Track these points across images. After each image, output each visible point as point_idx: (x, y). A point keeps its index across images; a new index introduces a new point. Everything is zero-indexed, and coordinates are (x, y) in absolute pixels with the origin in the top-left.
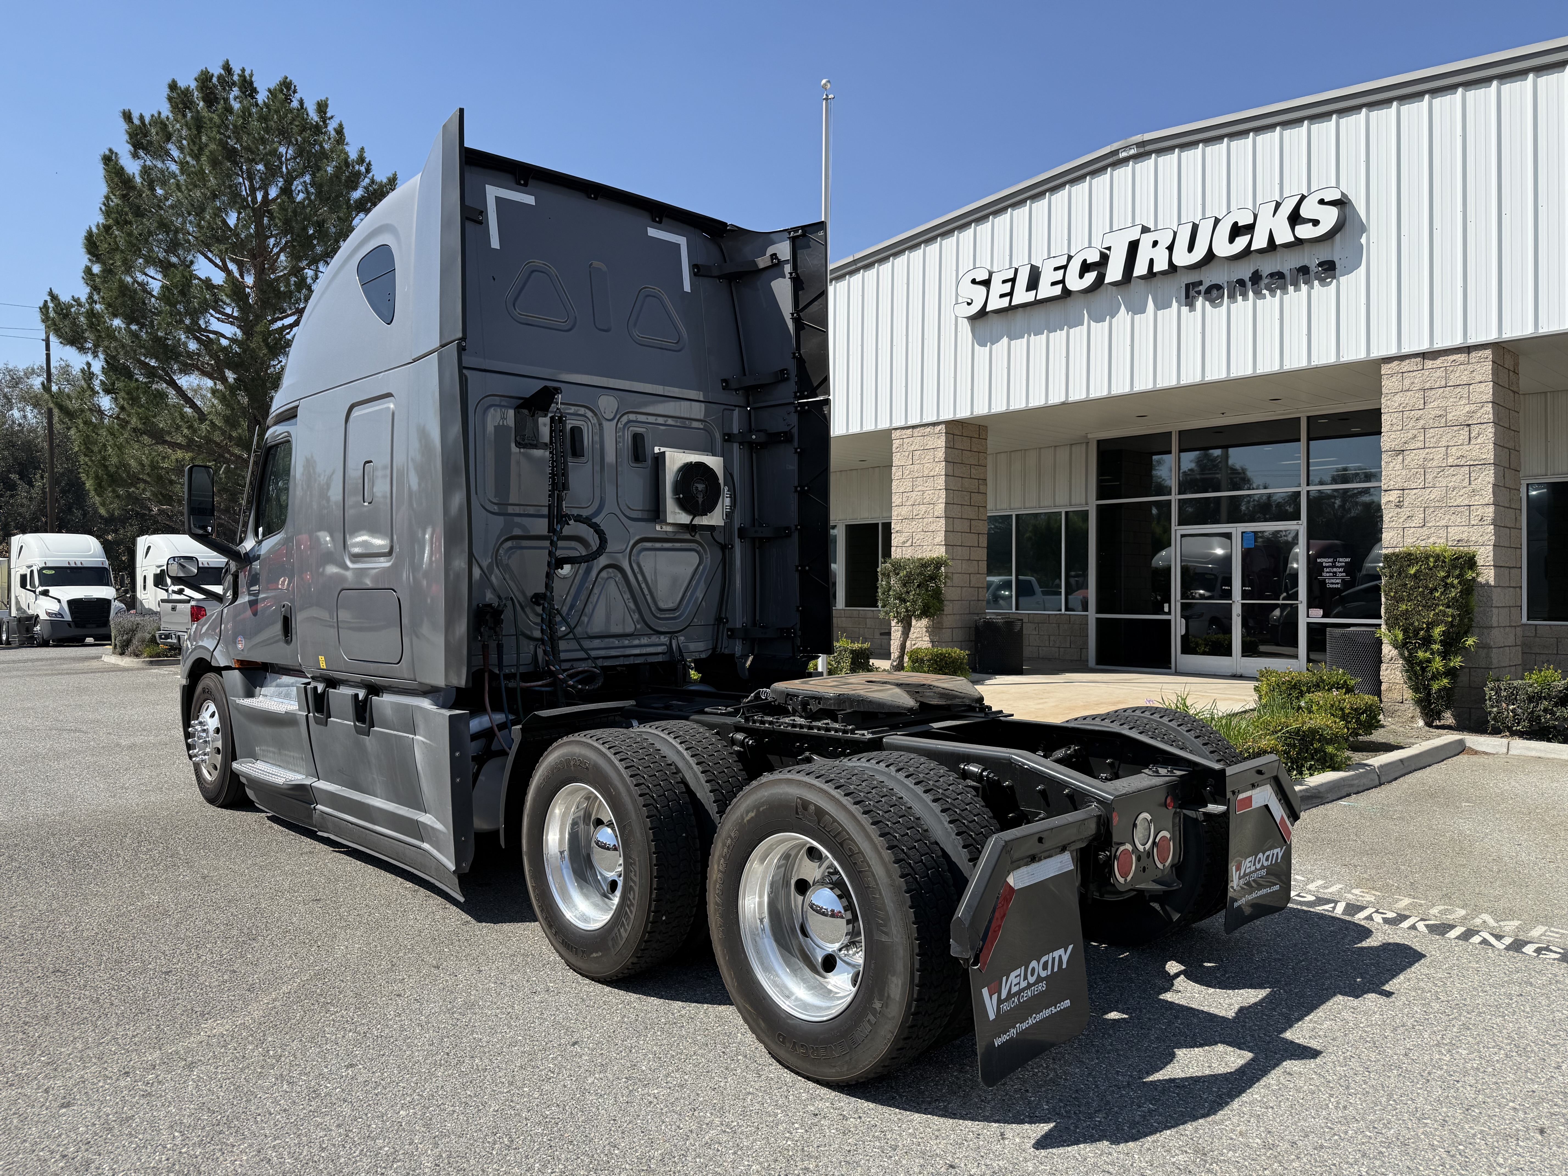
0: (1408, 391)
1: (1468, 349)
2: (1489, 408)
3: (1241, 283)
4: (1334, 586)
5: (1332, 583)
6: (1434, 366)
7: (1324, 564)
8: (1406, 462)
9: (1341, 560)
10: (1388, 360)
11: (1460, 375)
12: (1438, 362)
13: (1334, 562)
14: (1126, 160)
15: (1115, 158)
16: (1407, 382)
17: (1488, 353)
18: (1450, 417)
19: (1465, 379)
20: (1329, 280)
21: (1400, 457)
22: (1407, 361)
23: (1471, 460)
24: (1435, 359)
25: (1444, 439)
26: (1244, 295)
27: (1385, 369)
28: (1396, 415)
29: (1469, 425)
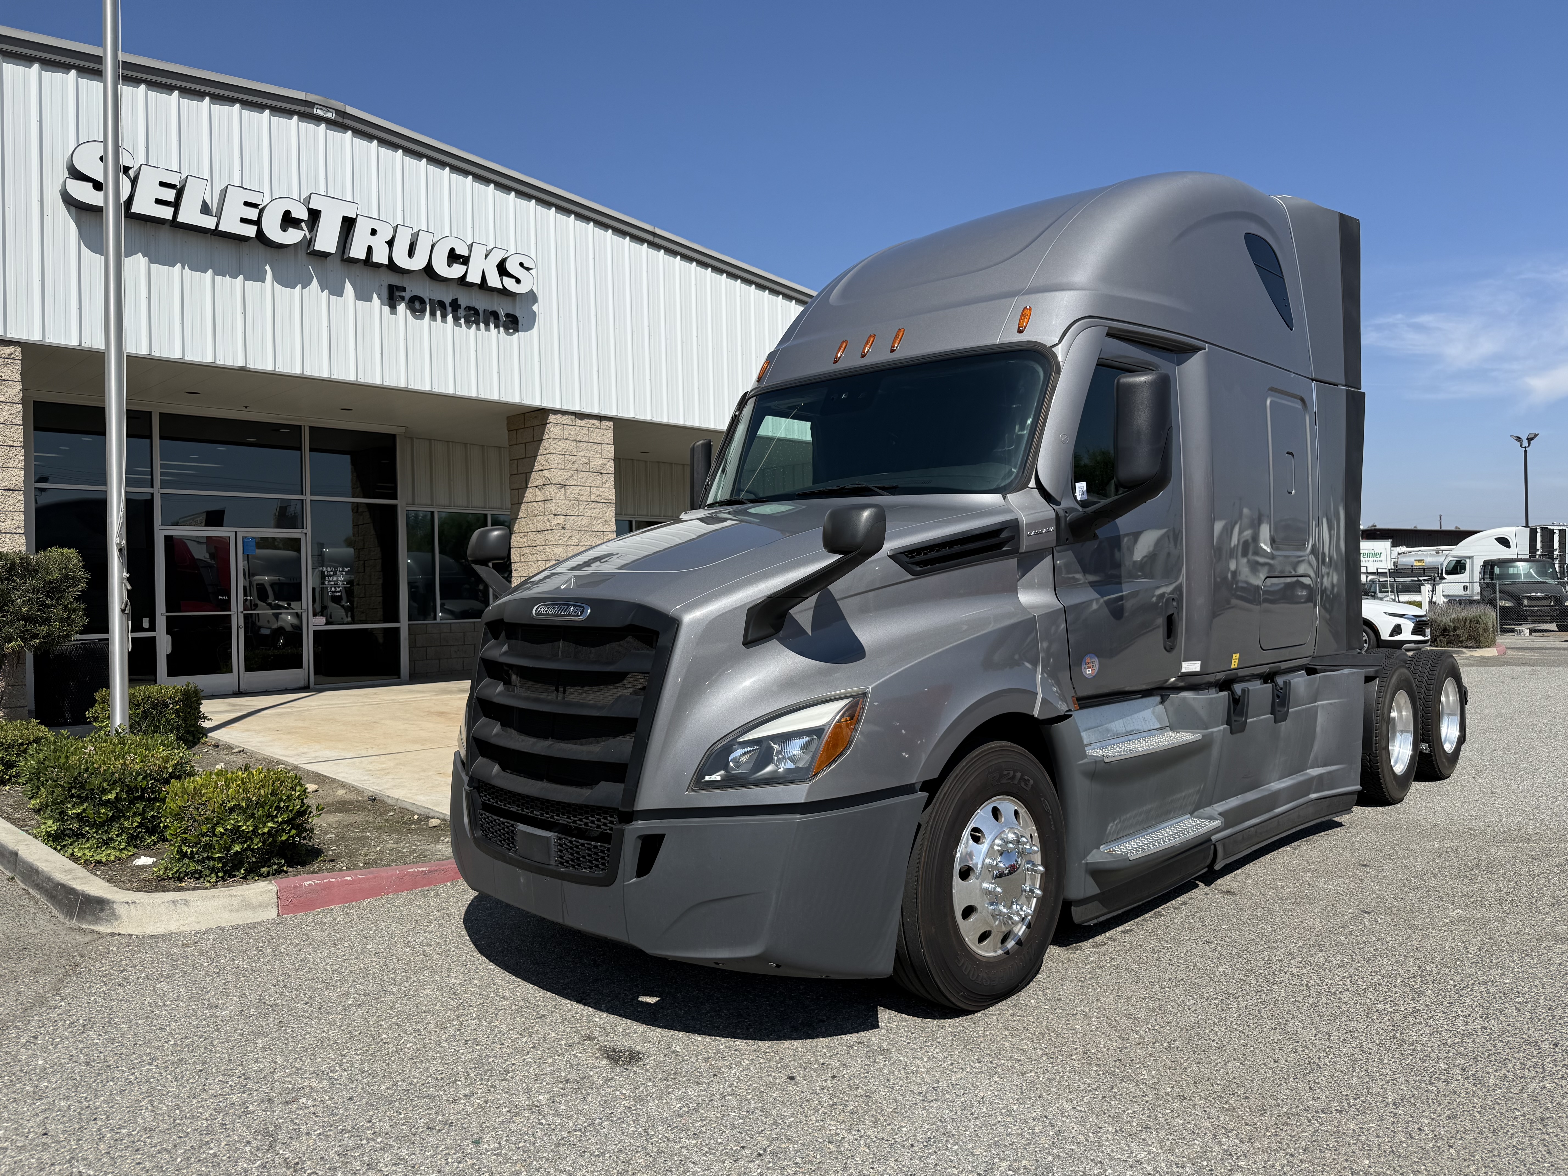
0: (566, 439)
1: (601, 418)
2: (612, 463)
3: (442, 305)
4: (336, 594)
5: (334, 592)
6: (582, 425)
7: (326, 573)
8: (567, 494)
9: (341, 569)
10: (556, 412)
11: (596, 436)
12: (583, 423)
13: (335, 571)
14: (318, 119)
15: (308, 110)
16: (566, 433)
17: (610, 424)
18: (592, 464)
19: (599, 440)
20: (511, 331)
21: (563, 490)
22: (567, 417)
23: (604, 499)
24: (581, 419)
25: (589, 481)
26: (444, 316)
27: (552, 418)
28: (561, 457)
29: (601, 473)
